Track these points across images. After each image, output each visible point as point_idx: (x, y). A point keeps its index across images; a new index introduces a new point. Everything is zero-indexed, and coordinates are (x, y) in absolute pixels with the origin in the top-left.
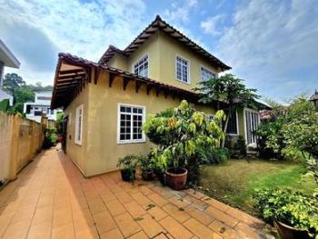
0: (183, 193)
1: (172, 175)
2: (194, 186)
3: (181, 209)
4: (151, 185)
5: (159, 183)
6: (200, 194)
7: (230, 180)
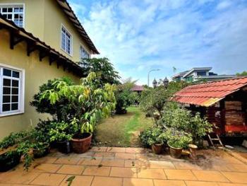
0: (90, 153)
1: (81, 140)
2: (95, 144)
3: (100, 166)
4: (51, 160)
5: (60, 154)
6: (103, 148)
7: (113, 131)
